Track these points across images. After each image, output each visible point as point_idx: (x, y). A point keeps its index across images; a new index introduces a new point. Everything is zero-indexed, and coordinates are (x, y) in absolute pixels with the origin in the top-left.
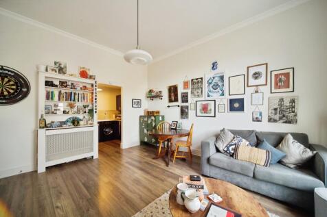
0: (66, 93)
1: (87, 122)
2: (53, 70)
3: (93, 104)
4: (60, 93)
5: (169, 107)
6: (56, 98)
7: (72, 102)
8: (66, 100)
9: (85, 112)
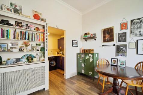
0: (21, 32)
1: (39, 58)
2: (8, 9)
3: (44, 43)
4: (15, 32)
5: (103, 46)
6: (11, 36)
7: (26, 41)
8: (21, 39)
9: (38, 50)
